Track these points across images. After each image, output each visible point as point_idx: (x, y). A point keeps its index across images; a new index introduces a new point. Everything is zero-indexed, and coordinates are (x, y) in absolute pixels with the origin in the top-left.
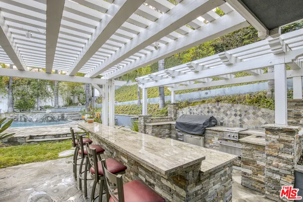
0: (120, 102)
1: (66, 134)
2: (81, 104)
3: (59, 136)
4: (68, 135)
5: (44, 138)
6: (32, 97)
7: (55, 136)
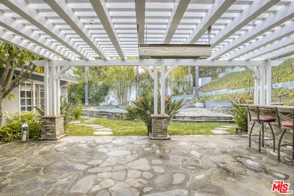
0: (233, 89)
1: (200, 117)
2: (186, 94)
3: (195, 118)
4: (202, 118)
5: (183, 119)
6: (150, 88)
7: (191, 117)
